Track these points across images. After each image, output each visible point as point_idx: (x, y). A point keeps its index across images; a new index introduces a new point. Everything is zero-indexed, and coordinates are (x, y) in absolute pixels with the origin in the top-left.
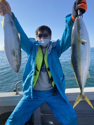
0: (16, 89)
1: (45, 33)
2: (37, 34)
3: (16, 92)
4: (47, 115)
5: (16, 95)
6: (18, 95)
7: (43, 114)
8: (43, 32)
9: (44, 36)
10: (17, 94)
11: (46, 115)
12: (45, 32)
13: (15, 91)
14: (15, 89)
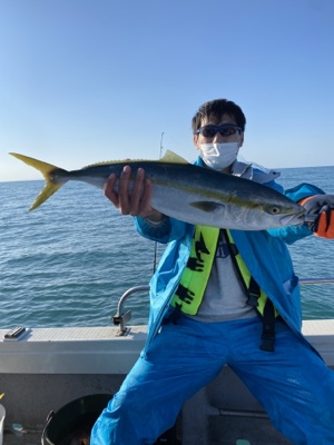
0: (121, 314)
1: (224, 122)
2: (199, 127)
3: (122, 326)
4: (231, 413)
5: (122, 335)
6: (129, 337)
7: (216, 412)
8: (220, 119)
9: (222, 134)
10: (124, 332)
11: (226, 413)
12: (227, 119)
13: (117, 321)
14: (117, 316)
